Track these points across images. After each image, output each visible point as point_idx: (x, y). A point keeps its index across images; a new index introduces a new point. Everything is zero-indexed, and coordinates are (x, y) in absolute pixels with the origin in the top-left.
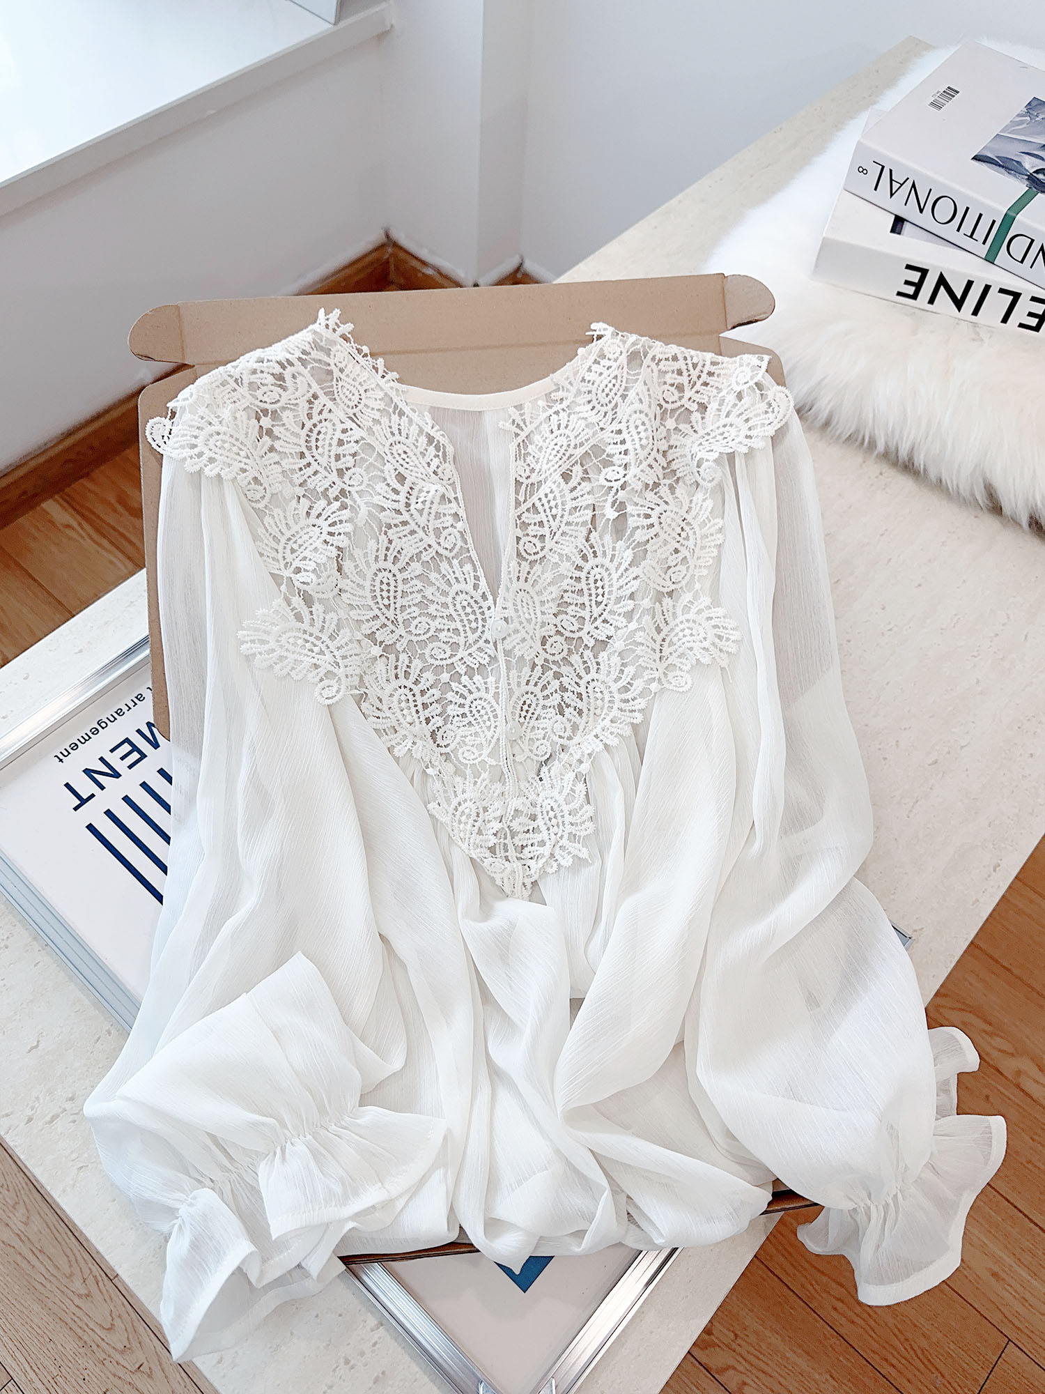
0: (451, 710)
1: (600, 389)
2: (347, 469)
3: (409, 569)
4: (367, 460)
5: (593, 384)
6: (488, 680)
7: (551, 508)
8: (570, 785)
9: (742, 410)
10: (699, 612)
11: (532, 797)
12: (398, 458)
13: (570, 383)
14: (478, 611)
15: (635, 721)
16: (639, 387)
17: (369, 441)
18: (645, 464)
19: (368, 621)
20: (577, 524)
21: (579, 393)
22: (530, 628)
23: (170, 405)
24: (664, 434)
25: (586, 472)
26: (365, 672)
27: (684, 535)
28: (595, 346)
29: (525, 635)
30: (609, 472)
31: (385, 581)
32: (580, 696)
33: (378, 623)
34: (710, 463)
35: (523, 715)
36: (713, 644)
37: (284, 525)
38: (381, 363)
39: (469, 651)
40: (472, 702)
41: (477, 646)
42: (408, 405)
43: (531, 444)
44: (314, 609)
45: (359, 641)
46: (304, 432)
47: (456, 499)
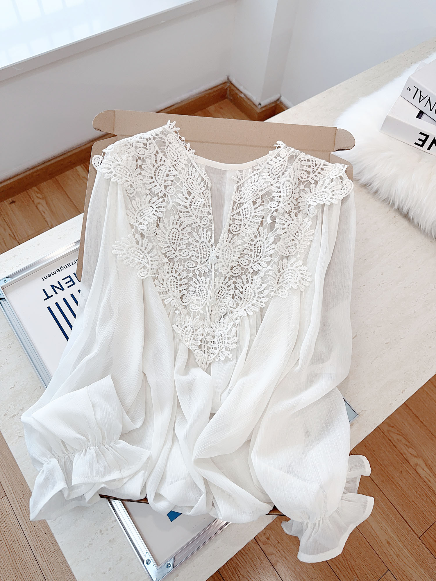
0: (191, 288)
1: (274, 168)
2: (168, 186)
3: (185, 230)
4: (176, 184)
5: (271, 166)
6: (207, 279)
7: (246, 214)
8: (230, 327)
9: (331, 186)
10: (297, 267)
11: (214, 329)
12: (189, 185)
13: (262, 164)
14: (208, 251)
15: (262, 307)
16: (290, 171)
17: (178, 176)
18: (287, 203)
19: (165, 248)
20: (255, 223)
21: (265, 168)
23: (104, 150)
24: (298, 191)
25: (263, 202)
26: (159, 268)
27: (297, 234)
28: (277, 151)
29: (224, 264)
30: (272, 204)
31: (175, 233)
32: (242, 293)
33: (169, 249)
34: (313, 207)
35: (218, 296)
36: (300, 281)
37: (140, 205)
38: (189, 145)
39: (201, 266)
40: (199, 287)
41: (205, 264)
42: (196, 164)
43: (243, 187)
44: (144, 240)
45: (160, 255)
46: (155, 168)
47: (209, 205)
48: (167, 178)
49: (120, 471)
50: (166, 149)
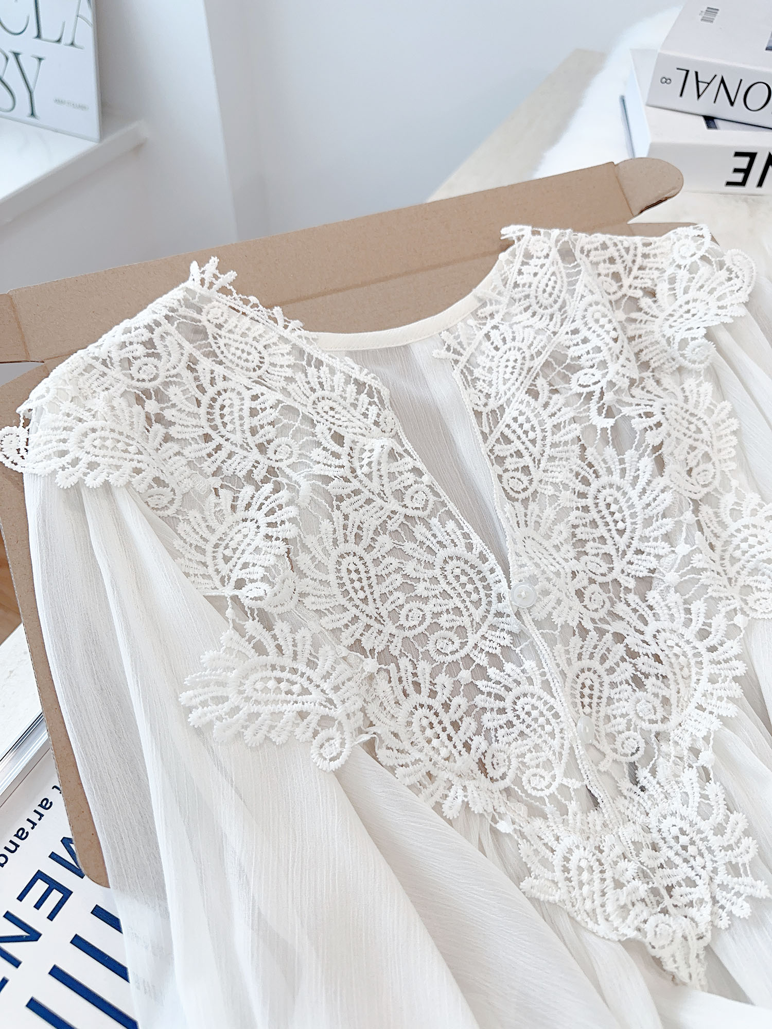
0: (490, 721)
1: (541, 290)
2: (269, 442)
3: (377, 545)
4: (291, 426)
5: (530, 286)
6: (526, 667)
8: (696, 789)
9: (701, 282)
10: (753, 514)
12: (326, 416)
13: (498, 294)
14: (476, 578)
15: (738, 674)
17: (287, 404)
19: (346, 626)
20: (566, 443)
21: (513, 300)
22: (559, 583)
23: (21, 410)
25: (553, 383)
26: (366, 702)
27: (694, 428)
28: (517, 249)
30: (583, 377)
31: (352, 568)
32: (655, 657)
33: (360, 625)
35: (587, 703)
37: (205, 529)
38: (277, 311)
39: (480, 633)
40: (515, 703)
41: (487, 623)
42: (324, 353)
43: (477, 367)
44: (277, 631)
45: (344, 658)
46: (203, 410)
47: (406, 451)
48: (255, 421)
50: (213, 344)
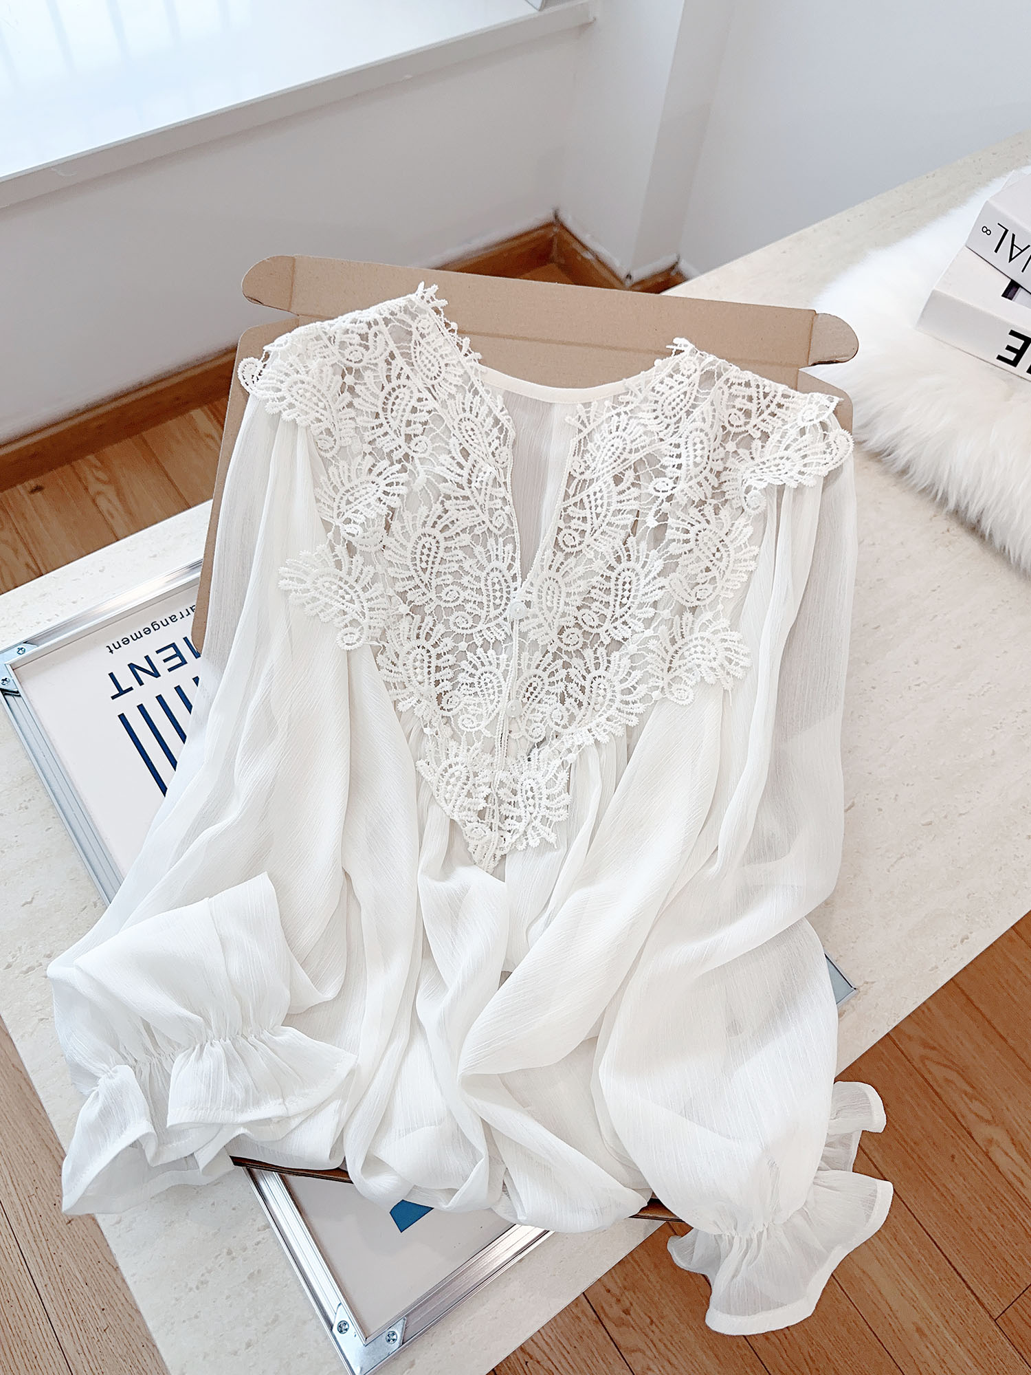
0: (462, 678)
1: (667, 402)
2: (415, 435)
3: (455, 539)
4: (434, 431)
5: (661, 396)
6: (500, 657)
7: (597, 506)
8: (554, 771)
9: (801, 446)
10: (715, 633)
11: (516, 773)
12: (465, 434)
13: (640, 390)
14: (505, 590)
15: (630, 724)
16: (704, 406)
17: (440, 414)
18: (694, 481)
19: (403, 580)
20: (618, 526)
21: (645, 400)
22: (549, 616)
23: (266, 348)
24: (722, 455)
25: (638, 478)
26: (388, 627)
27: (718, 555)
28: (672, 361)
29: (542, 621)
30: (660, 483)
31: (427, 545)
32: (583, 689)
33: (412, 584)
34: (757, 491)
35: (527, 696)
36: (722, 666)
37: (346, 477)
38: (466, 341)
39: (488, 625)
40: (482, 674)
41: (497, 622)
42: (483, 385)
43: (591, 442)
44: (354, 560)
45: (390, 597)
46: (384, 393)
47: (505, 483)
48: (412, 417)
49: (281, 1100)
50: (412, 348)
